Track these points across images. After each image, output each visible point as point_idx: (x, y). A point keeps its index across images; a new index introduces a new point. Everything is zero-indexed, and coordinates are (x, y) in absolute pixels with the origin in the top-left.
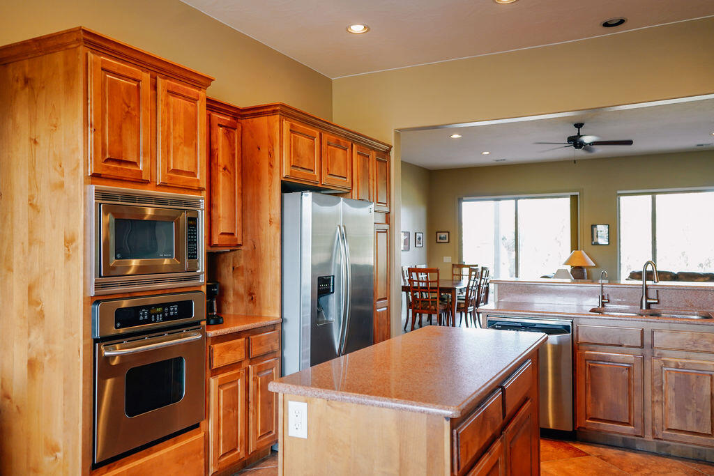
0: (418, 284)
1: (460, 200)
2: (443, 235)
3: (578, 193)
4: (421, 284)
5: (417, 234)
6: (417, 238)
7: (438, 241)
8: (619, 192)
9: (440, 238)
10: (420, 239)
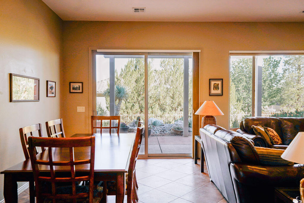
0: (52, 168)
1: (94, 52)
2: (76, 85)
3: (199, 51)
4: (54, 168)
5: (49, 83)
6: (49, 87)
7: (72, 91)
8: (230, 52)
9: (74, 89)
10: (52, 88)
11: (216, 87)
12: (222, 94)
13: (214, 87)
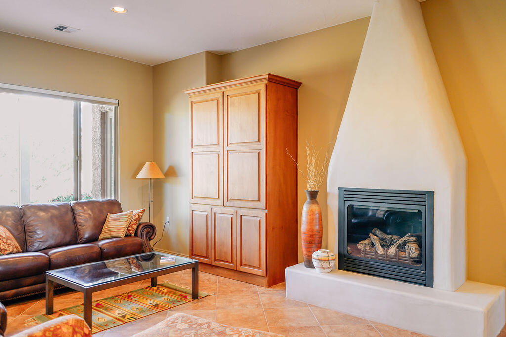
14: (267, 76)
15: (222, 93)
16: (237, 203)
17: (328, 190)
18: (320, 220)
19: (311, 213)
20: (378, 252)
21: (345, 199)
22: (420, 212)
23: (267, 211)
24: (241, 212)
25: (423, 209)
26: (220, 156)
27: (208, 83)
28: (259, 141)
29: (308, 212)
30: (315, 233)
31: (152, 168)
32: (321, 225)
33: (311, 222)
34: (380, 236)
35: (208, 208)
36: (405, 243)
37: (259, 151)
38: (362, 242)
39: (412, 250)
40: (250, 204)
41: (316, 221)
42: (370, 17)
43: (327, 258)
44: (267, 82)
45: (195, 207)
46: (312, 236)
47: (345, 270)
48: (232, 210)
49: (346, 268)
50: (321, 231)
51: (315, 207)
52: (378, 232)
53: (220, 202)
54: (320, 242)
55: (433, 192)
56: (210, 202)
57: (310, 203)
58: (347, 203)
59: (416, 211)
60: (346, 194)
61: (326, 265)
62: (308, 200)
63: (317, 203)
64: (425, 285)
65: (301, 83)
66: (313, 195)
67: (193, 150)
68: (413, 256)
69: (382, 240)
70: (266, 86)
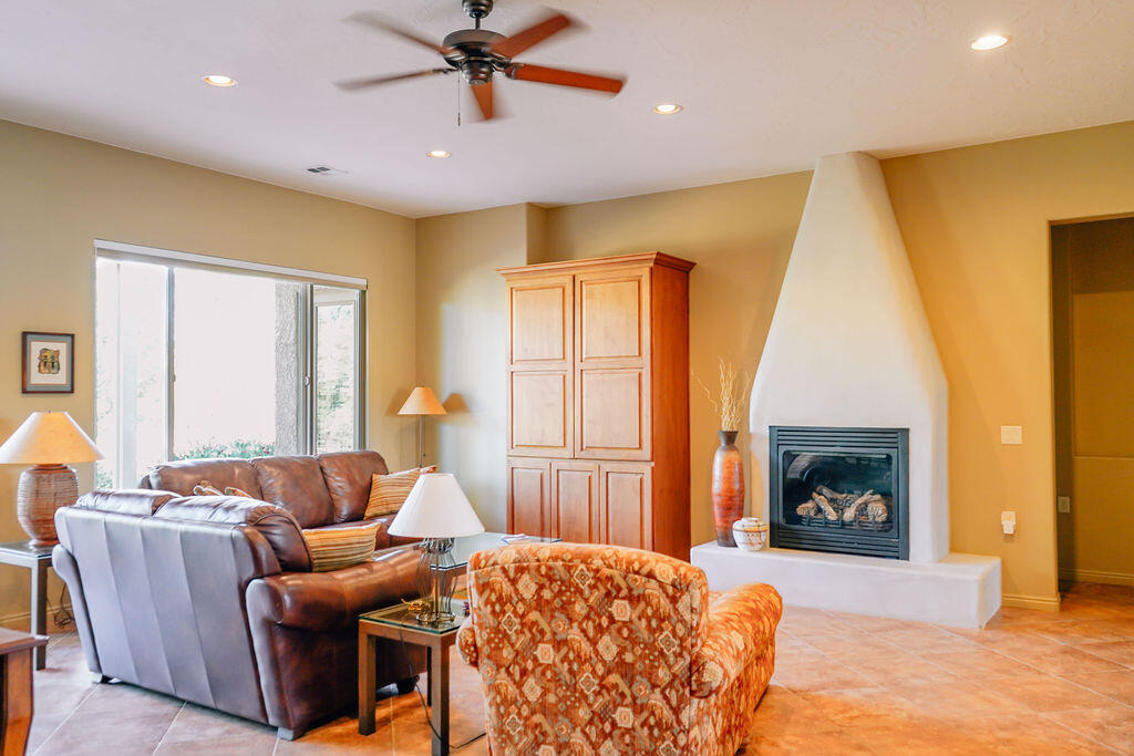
8: (99, 244)
11: (49, 363)
12: (69, 389)
13: (42, 364)
14: (655, 256)
15: (571, 277)
16: (600, 454)
17: (752, 429)
18: (741, 474)
19: (728, 465)
20: (829, 517)
21: (780, 442)
22: (889, 457)
23: (653, 464)
24: (606, 467)
25: (893, 453)
26: (567, 377)
27: (531, 262)
28: (640, 354)
29: (724, 463)
30: (734, 494)
31: (427, 399)
32: (742, 481)
33: (728, 479)
34: (829, 496)
35: (545, 464)
36: (866, 504)
37: (640, 370)
38: (803, 505)
39: (877, 510)
40: (623, 455)
41: (736, 477)
42: (813, 171)
43: (756, 529)
44: (652, 264)
45: (517, 462)
46: (730, 498)
47: (780, 547)
48: (591, 465)
49: (781, 544)
50: (742, 491)
51: (734, 455)
52: (825, 491)
53: (567, 453)
54: (741, 508)
55: (908, 430)
56: (547, 453)
57: (724, 449)
58: (783, 449)
59: (884, 456)
60: (780, 435)
61: (755, 539)
62: (723, 445)
63: (736, 449)
64: (898, 558)
65: (694, 264)
66: (730, 437)
67: (513, 368)
68: (879, 519)
69: (832, 501)
70: (651, 269)
